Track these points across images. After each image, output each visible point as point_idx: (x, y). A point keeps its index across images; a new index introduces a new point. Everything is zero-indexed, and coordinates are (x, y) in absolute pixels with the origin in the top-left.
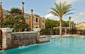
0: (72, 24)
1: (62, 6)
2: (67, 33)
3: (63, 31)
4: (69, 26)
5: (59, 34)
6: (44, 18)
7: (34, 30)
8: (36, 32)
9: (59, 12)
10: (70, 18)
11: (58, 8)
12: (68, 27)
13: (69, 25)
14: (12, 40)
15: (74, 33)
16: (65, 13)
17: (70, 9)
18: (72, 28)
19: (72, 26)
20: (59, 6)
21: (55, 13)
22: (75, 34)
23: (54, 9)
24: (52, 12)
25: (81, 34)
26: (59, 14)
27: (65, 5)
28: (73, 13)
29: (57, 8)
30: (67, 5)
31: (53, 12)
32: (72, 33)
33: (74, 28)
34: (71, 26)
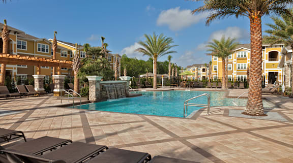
0: (173, 70)
1: (157, 40)
2: (165, 85)
3: (158, 80)
4: (167, 73)
5: (152, 87)
6: (118, 55)
7: (122, 79)
8: (125, 81)
9: (152, 49)
10: (170, 58)
11: (151, 42)
12: (165, 75)
13: (168, 70)
14: (101, 91)
15: (176, 86)
16: (162, 50)
17: (171, 44)
18: (173, 75)
19: (173, 72)
20: (154, 40)
21: (146, 51)
22: (179, 85)
23: (145, 45)
24: (140, 49)
25: (187, 86)
26: (153, 54)
27: (163, 37)
28: (176, 52)
29: (149, 43)
30: (166, 38)
31: (144, 50)
32: (174, 86)
33: (176, 75)
34: (171, 72)
